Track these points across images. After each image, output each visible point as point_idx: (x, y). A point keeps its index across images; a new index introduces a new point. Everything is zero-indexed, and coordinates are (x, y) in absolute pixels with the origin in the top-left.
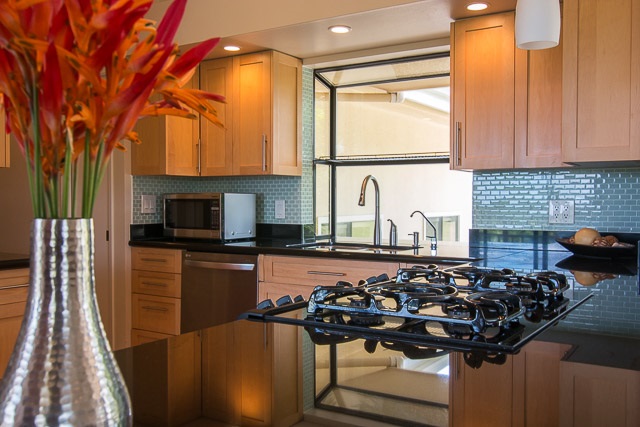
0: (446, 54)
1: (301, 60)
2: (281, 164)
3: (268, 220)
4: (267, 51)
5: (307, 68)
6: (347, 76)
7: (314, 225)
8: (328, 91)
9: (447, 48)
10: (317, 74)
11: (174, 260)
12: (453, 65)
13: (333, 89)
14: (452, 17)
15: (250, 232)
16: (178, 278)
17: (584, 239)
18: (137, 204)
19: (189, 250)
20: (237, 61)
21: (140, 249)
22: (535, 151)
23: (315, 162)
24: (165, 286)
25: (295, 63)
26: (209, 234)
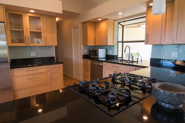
0: (145, 17)
1: (115, 21)
2: (110, 43)
3: (108, 54)
4: (107, 19)
5: (116, 22)
6: (127, 23)
7: (117, 55)
8: (122, 26)
9: (145, 15)
10: (119, 23)
11: (89, 62)
12: (147, 19)
13: (123, 26)
14: (147, 7)
15: (104, 56)
16: (90, 65)
17: (178, 63)
18: (84, 51)
19: (92, 60)
20: (101, 22)
21: (84, 59)
22: (167, 40)
23: (118, 42)
24: (88, 66)
25: (114, 21)
26: (96, 57)
